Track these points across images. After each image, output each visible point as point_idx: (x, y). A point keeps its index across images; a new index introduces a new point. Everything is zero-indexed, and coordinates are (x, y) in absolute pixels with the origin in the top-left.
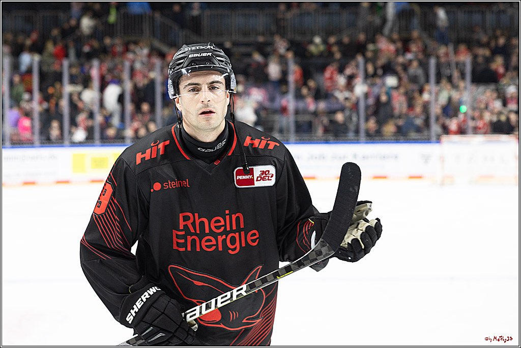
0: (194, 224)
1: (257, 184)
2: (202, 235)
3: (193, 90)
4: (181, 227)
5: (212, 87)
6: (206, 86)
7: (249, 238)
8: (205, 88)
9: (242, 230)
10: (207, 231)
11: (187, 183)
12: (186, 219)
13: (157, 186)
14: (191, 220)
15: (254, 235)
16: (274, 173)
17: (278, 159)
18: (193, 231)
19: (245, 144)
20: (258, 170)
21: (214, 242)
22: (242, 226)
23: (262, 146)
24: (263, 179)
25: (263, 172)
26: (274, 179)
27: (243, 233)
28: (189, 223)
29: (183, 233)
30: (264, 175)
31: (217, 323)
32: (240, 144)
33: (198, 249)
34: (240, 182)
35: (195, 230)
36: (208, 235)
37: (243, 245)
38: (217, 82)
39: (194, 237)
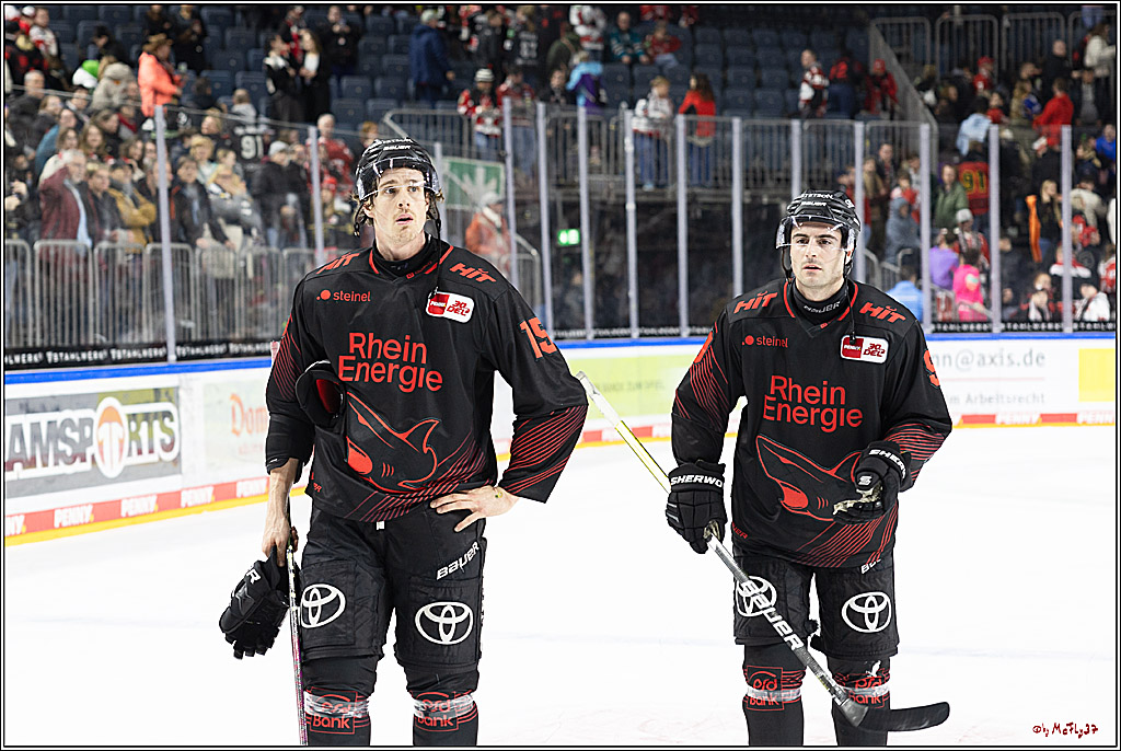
0: (786, 390)
1: (864, 358)
2: (794, 404)
3: (802, 241)
4: (772, 392)
5: (823, 241)
6: (815, 240)
7: (849, 417)
8: (813, 240)
9: (842, 406)
10: (800, 401)
11: (786, 344)
12: (778, 383)
13: (749, 340)
14: (785, 386)
15: (857, 414)
16: (886, 350)
17: (895, 334)
18: (785, 398)
19: (862, 311)
20: (867, 342)
21: (806, 415)
22: (843, 402)
23: (882, 317)
24: (872, 354)
25: (873, 346)
26: (884, 356)
27: (842, 410)
28: (781, 389)
29: (774, 399)
30: (874, 349)
31: (803, 510)
32: (856, 309)
33: (789, 420)
34: (847, 352)
35: (788, 397)
36: (799, 405)
37: (842, 424)
38: (829, 236)
39: (786, 405)
